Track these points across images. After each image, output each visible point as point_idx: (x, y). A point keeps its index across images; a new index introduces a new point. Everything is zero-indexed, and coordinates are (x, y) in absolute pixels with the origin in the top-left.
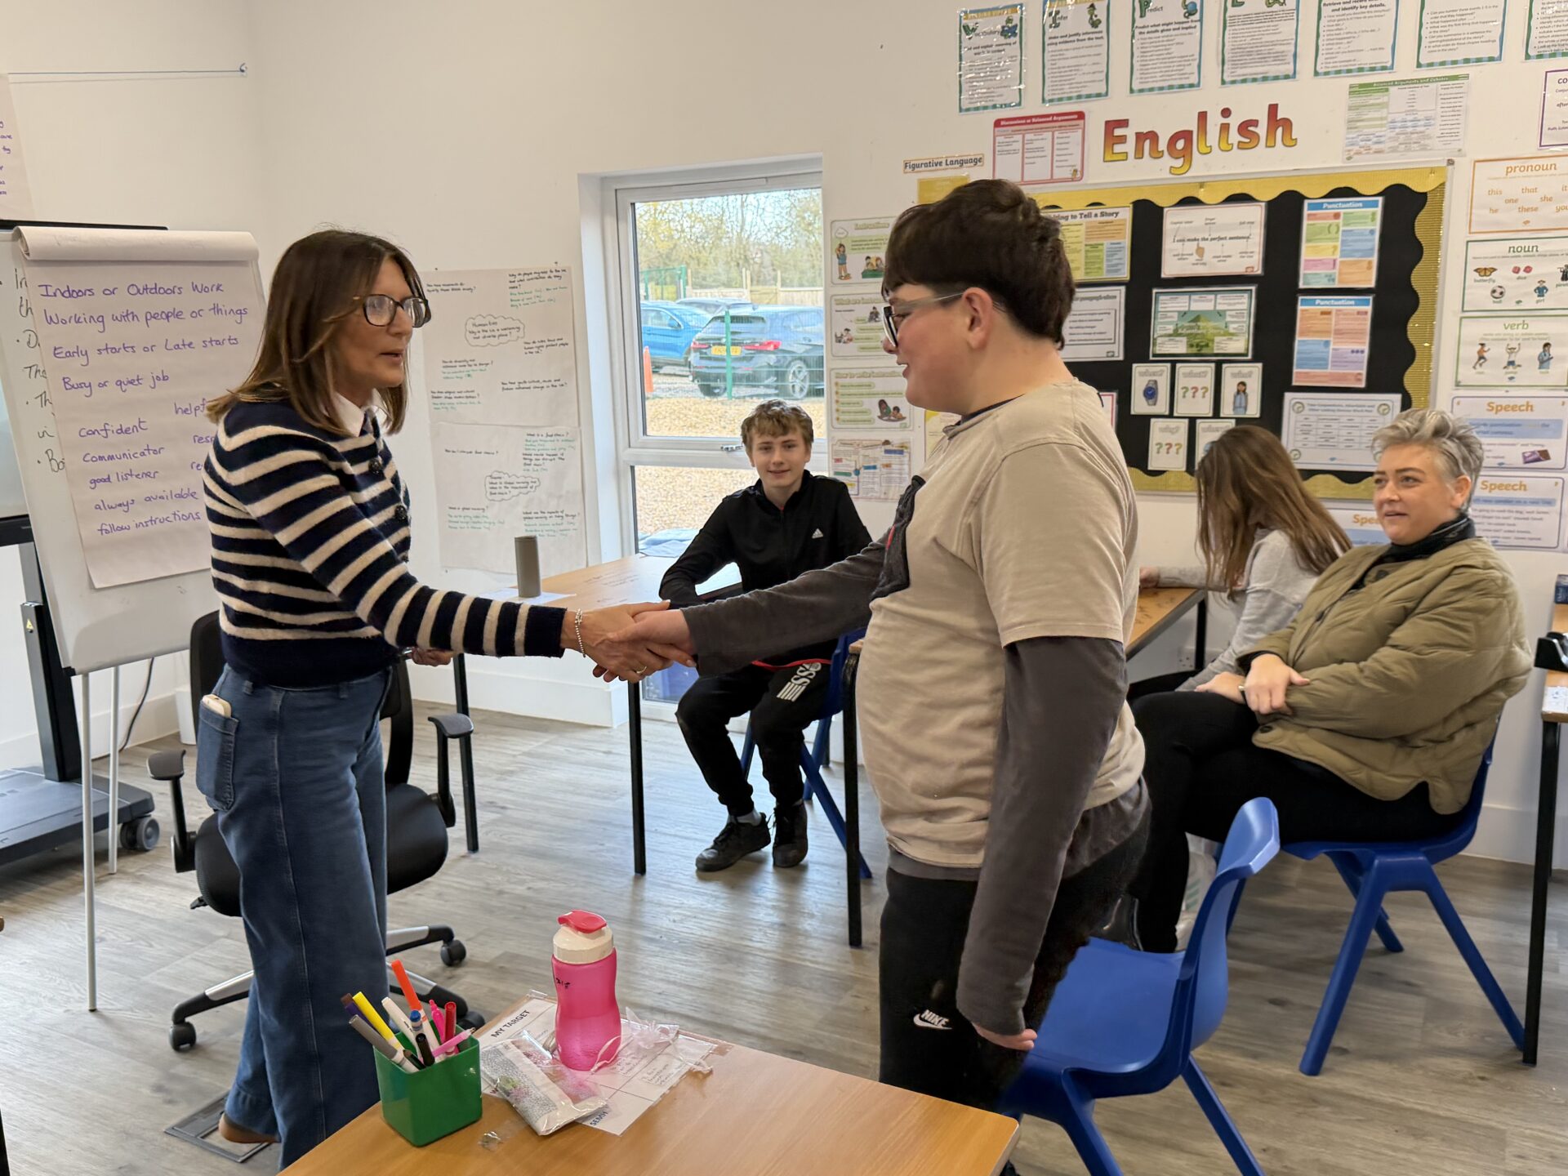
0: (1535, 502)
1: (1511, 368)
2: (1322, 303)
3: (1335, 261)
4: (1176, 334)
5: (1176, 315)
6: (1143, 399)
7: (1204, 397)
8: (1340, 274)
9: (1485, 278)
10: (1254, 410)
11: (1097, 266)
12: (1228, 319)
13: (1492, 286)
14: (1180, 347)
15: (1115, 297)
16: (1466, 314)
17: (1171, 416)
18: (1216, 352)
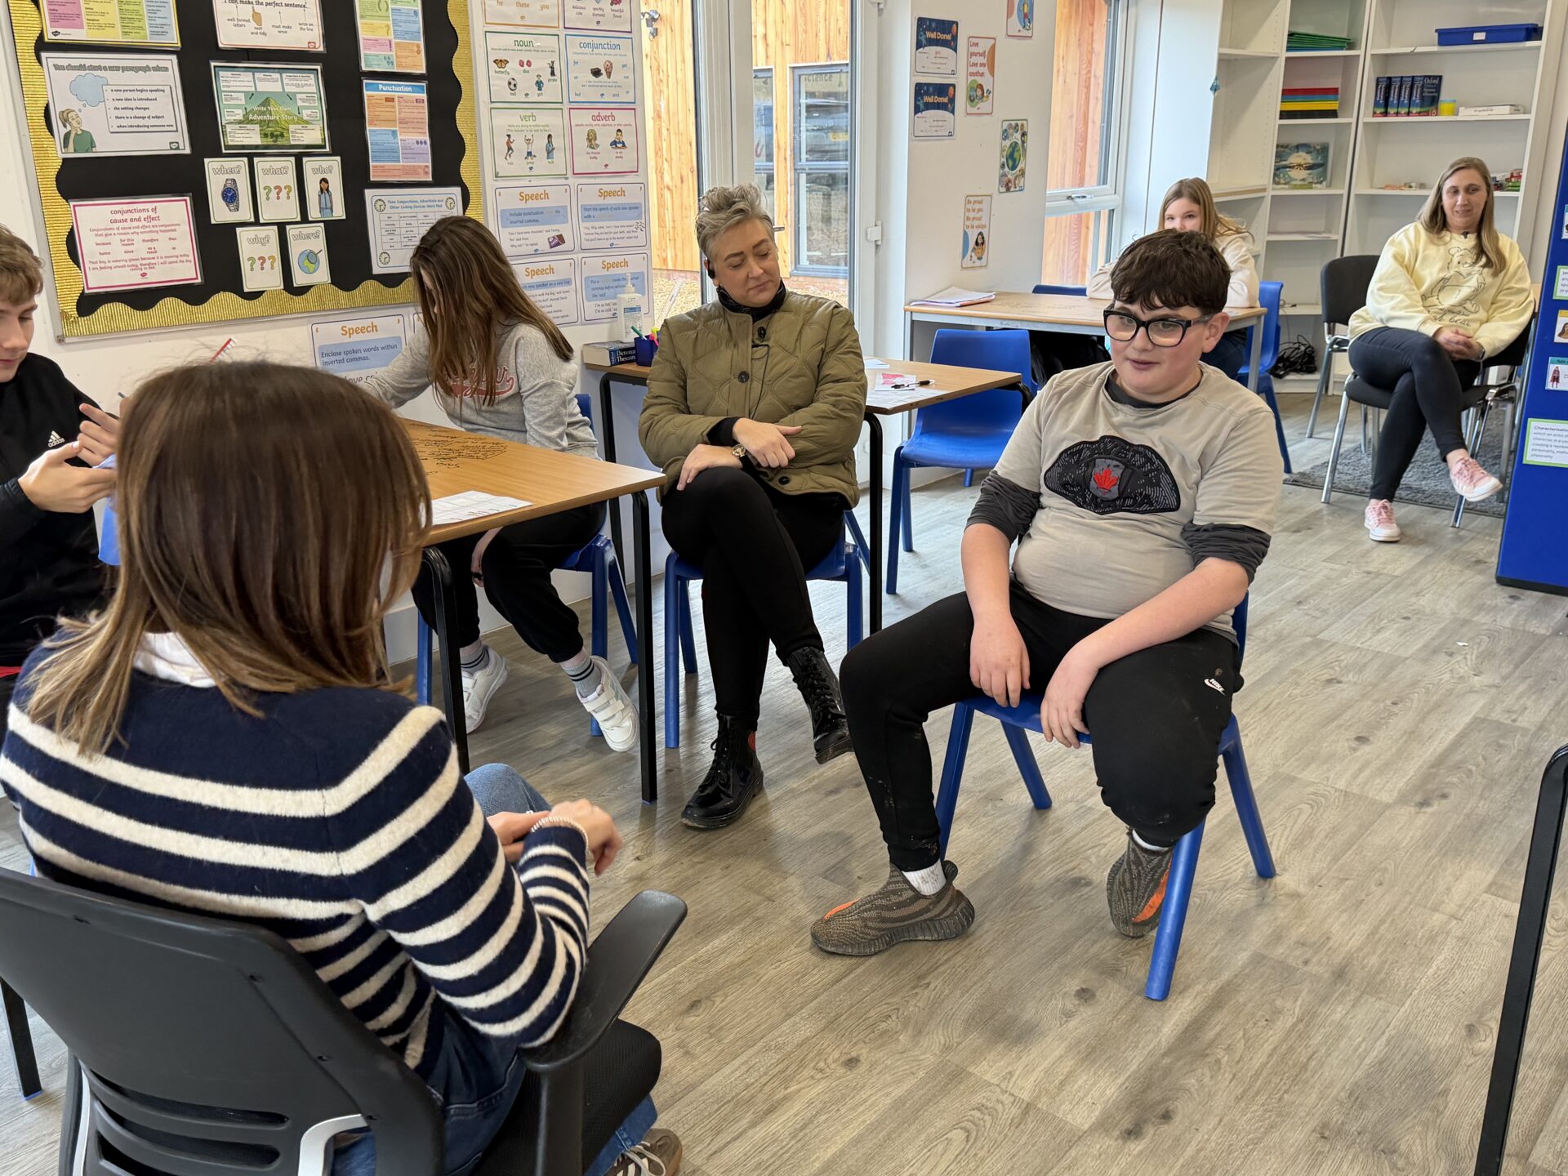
0: (560, 283)
1: (530, 159)
2: (386, 88)
3: (390, 41)
4: (246, 121)
5: (242, 96)
6: (224, 203)
7: (288, 198)
8: (397, 57)
9: (502, 70)
10: (339, 212)
11: (137, 24)
12: (300, 103)
13: (508, 78)
14: (252, 137)
15: (166, 69)
16: (495, 105)
17: (257, 223)
18: (292, 143)
